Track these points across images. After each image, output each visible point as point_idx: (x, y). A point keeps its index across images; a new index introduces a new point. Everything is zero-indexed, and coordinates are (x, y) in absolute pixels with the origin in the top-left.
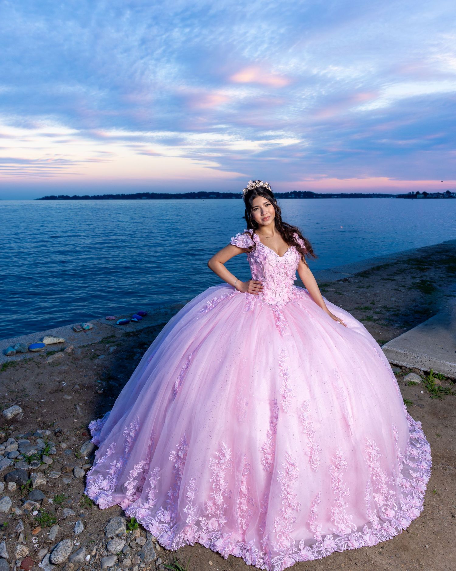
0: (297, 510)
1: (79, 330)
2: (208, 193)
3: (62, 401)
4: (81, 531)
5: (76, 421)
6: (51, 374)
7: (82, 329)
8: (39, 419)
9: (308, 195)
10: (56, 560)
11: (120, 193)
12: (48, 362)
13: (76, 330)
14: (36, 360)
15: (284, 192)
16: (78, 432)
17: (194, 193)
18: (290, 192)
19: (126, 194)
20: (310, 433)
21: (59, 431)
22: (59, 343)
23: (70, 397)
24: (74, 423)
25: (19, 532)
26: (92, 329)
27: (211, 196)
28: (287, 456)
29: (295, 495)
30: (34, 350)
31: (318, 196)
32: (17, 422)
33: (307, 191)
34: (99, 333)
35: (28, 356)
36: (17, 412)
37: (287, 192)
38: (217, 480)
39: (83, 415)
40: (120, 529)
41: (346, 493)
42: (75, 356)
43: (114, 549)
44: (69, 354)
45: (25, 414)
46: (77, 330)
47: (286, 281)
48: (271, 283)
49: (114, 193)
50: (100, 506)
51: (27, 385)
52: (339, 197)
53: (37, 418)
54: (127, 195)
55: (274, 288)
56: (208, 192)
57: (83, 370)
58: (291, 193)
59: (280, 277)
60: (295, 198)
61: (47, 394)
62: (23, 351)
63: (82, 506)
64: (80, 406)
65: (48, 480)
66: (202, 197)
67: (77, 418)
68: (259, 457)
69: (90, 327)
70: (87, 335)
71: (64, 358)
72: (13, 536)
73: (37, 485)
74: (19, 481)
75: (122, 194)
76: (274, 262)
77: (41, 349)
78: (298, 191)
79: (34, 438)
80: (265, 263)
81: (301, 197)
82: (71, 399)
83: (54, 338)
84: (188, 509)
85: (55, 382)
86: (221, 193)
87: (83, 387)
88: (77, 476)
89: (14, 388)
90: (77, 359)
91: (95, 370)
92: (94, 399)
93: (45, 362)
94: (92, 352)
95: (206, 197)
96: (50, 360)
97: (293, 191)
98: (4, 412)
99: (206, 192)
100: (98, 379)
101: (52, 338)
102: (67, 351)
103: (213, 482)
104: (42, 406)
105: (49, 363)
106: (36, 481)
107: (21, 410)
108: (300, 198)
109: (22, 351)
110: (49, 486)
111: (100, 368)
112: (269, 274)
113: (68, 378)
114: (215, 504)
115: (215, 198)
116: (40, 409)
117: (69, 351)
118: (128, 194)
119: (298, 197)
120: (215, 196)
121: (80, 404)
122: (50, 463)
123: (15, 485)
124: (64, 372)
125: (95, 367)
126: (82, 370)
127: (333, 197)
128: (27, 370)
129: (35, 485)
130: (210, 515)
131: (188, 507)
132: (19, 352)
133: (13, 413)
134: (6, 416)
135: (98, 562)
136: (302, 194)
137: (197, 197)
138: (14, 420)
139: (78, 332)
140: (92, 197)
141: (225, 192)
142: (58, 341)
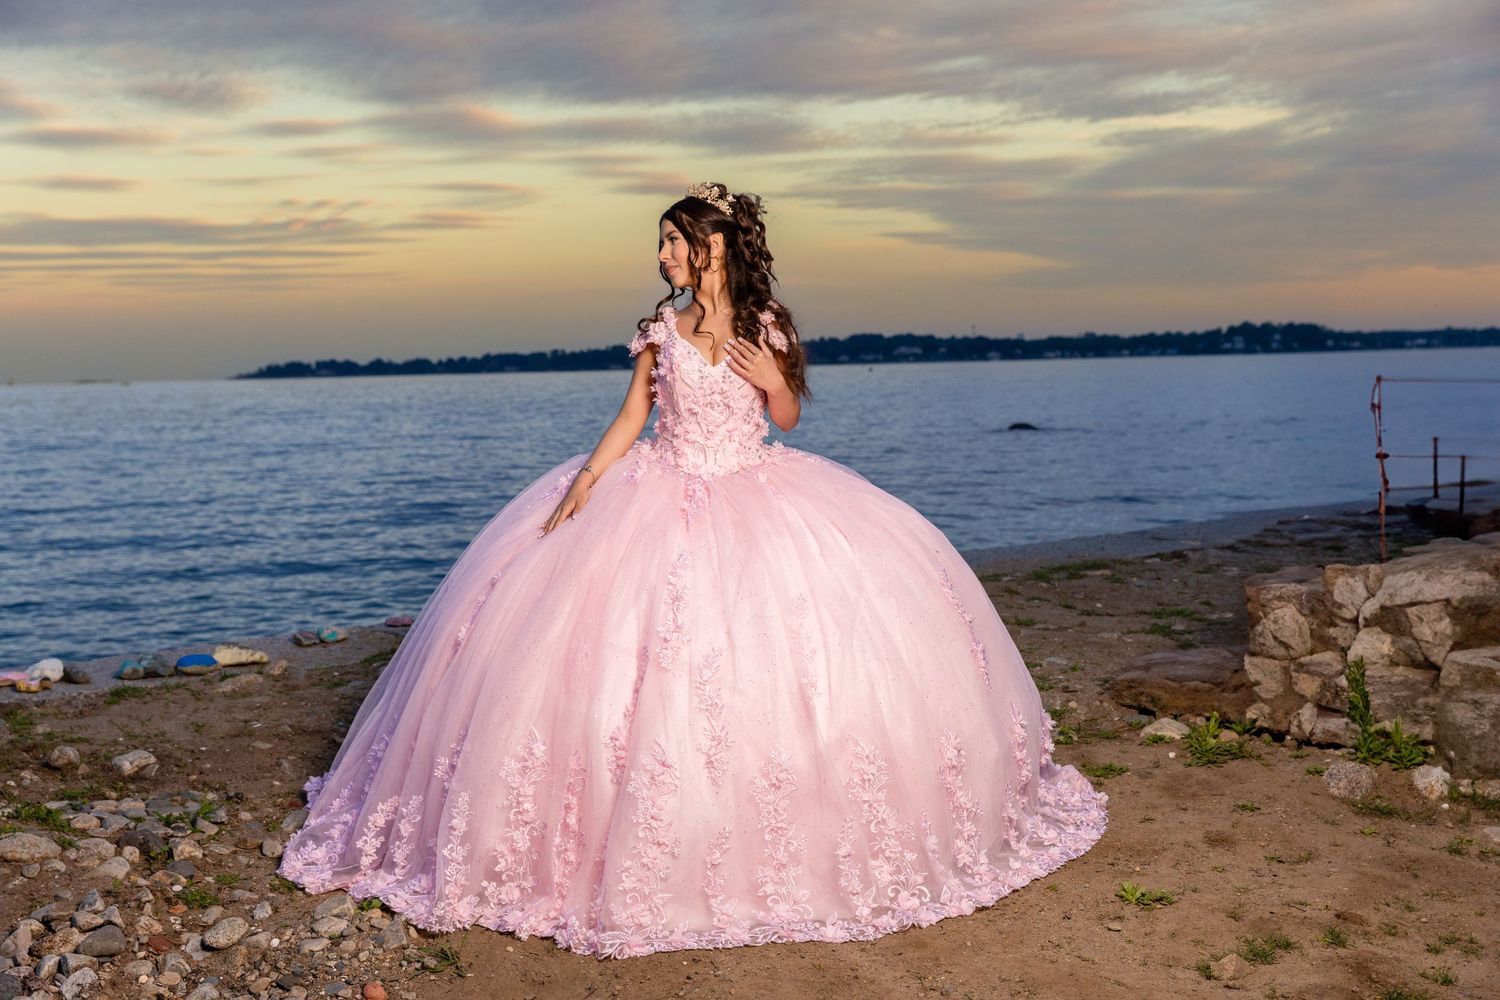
0: (674, 856)
1: (308, 643)
2: (890, 340)
3: (250, 752)
4: (267, 916)
5: (277, 783)
6: (228, 710)
7: (317, 642)
8: (194, 777)
9: (1305, 338)
10: (212, 940)
11: (546, 347)
12: (221, 690)
13: (300, 640)
14: (193, 688)
15: (1201, 328)
16: (280, 800)
17: (834, 342)
18: (1224, 329)
19: (568, 351)
20: (712, 709)
21: (236, 795)
22: (254, 663)
23: (268, 746)
24: (272, 786)
25: (144, 900)
26: (343, 640)
27: (903, 350)
28: (657, 749)
29: (670, 824)
30: (189, 669)
31: (1345, 343)
32: (146, 779)
33: (1298, 320)
34: (362, 648)
35: (174, 681)
36: (144, 762)
37: (1211, 326)
38: (518, 803)
39: (294, 776)
40: (341, 907)
41: (795, 845)
42: (290, 683)
43: (325, 928)
44: (276, 679)
45: (162, 766)
46: (305, 642)
47: (730, 425)
48: (693, 427)
49: (525, 349)
50: (307, 890)
51: (170, 727)
52: (1435, 341)
53: (188, 775)
54: (573, 354)
55: (701, 440)
56: (888, 333)
57: (307, 704)
58: (1233, 331)
59: (716, 415)
60: (1248, 350)
61: (214, 739)
62: (161, 670)
63: (273, 889)
64: (289, 761)
65: (206, 852)
66: (866, 357)
67: (281, 780)
68: (604, 758)
69: (340, 637)
70: (330, 651)
71: (261, 684)
72: (133, 904)
73: (182, 857)
74: (145, 846)
75: (555, 352)
76: (696, 376)
77: (205, 669)
78: (1258, 322)
79: (179, 799)
80: (674, 379)
81: (1275, 345)
82: (270, 749)
83: (240, 651)
84: (452, 850)
85: (237, 722)
86: (940, 340)
87: (299, 730)
88: (269, 854)
89: (137, 731)
90: (295, 688)
91: (334, 703)
92: (324, 752)
93: (216, 691)
94: (335, 676)
95: (881, 357)
96: (227, 687)
97: (1237, 322)
98: (117, 760)
99: (879, 337)
100: (339, 720)
101: (236, 650)
102: (271, 672)
103: (511, 807)
104: (202, 758)
105: (223, 692)
106: (180, 848)
107: (153, 759)
108: (1267, 349)
109: (159, 672)
110: (207, 862)
111: (347, 701)
112: (687, 406)
113: (268, 717)
114: (514, 851)
115: (918, 359)
116: (197, 762)
117: (277, 672)
118: (577, 349)
119: (1258, 348)
120: (918, 351)
121: (291, 758)
122: (212, 833)
123: (138, 851)
124: (260, 707)
125: (336, 699)
126: (303, 703)
127: (1408, 343)
128: (171, 704)
129: (178, 856)
130: (504, 877)
131: (452, 848)
132: (150, 674)
133: (136, 763)
134: (119, 768)
135: (293, 946)
136: (1277, 337)
137: (844, 358)
138: (138, 777)
139: (309, 646)
140: (440, 363)
141: (959, 335)
142: (251, 659)
